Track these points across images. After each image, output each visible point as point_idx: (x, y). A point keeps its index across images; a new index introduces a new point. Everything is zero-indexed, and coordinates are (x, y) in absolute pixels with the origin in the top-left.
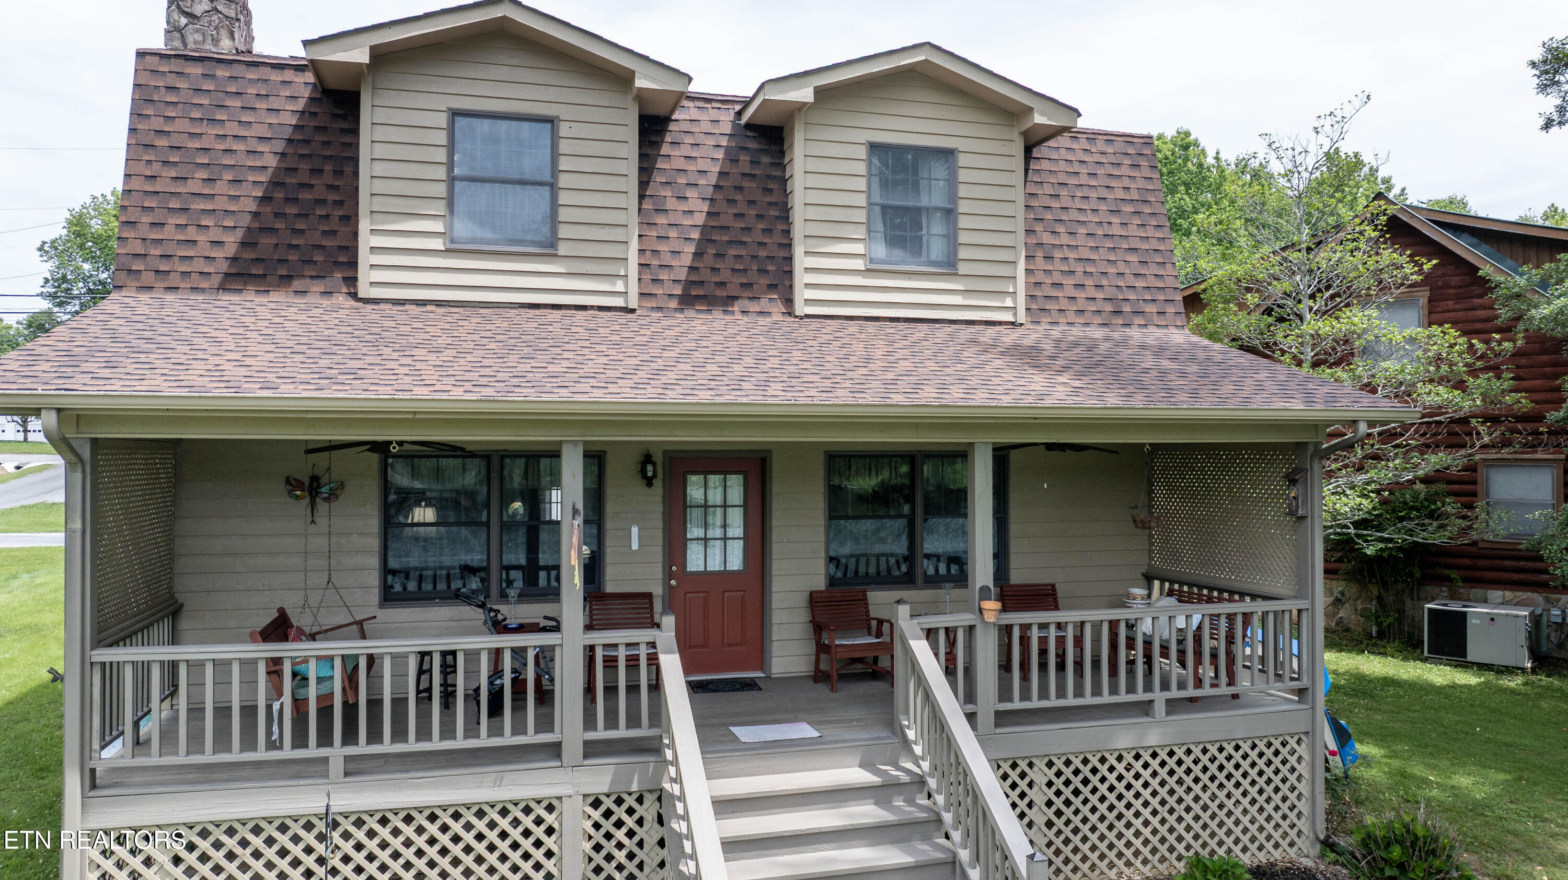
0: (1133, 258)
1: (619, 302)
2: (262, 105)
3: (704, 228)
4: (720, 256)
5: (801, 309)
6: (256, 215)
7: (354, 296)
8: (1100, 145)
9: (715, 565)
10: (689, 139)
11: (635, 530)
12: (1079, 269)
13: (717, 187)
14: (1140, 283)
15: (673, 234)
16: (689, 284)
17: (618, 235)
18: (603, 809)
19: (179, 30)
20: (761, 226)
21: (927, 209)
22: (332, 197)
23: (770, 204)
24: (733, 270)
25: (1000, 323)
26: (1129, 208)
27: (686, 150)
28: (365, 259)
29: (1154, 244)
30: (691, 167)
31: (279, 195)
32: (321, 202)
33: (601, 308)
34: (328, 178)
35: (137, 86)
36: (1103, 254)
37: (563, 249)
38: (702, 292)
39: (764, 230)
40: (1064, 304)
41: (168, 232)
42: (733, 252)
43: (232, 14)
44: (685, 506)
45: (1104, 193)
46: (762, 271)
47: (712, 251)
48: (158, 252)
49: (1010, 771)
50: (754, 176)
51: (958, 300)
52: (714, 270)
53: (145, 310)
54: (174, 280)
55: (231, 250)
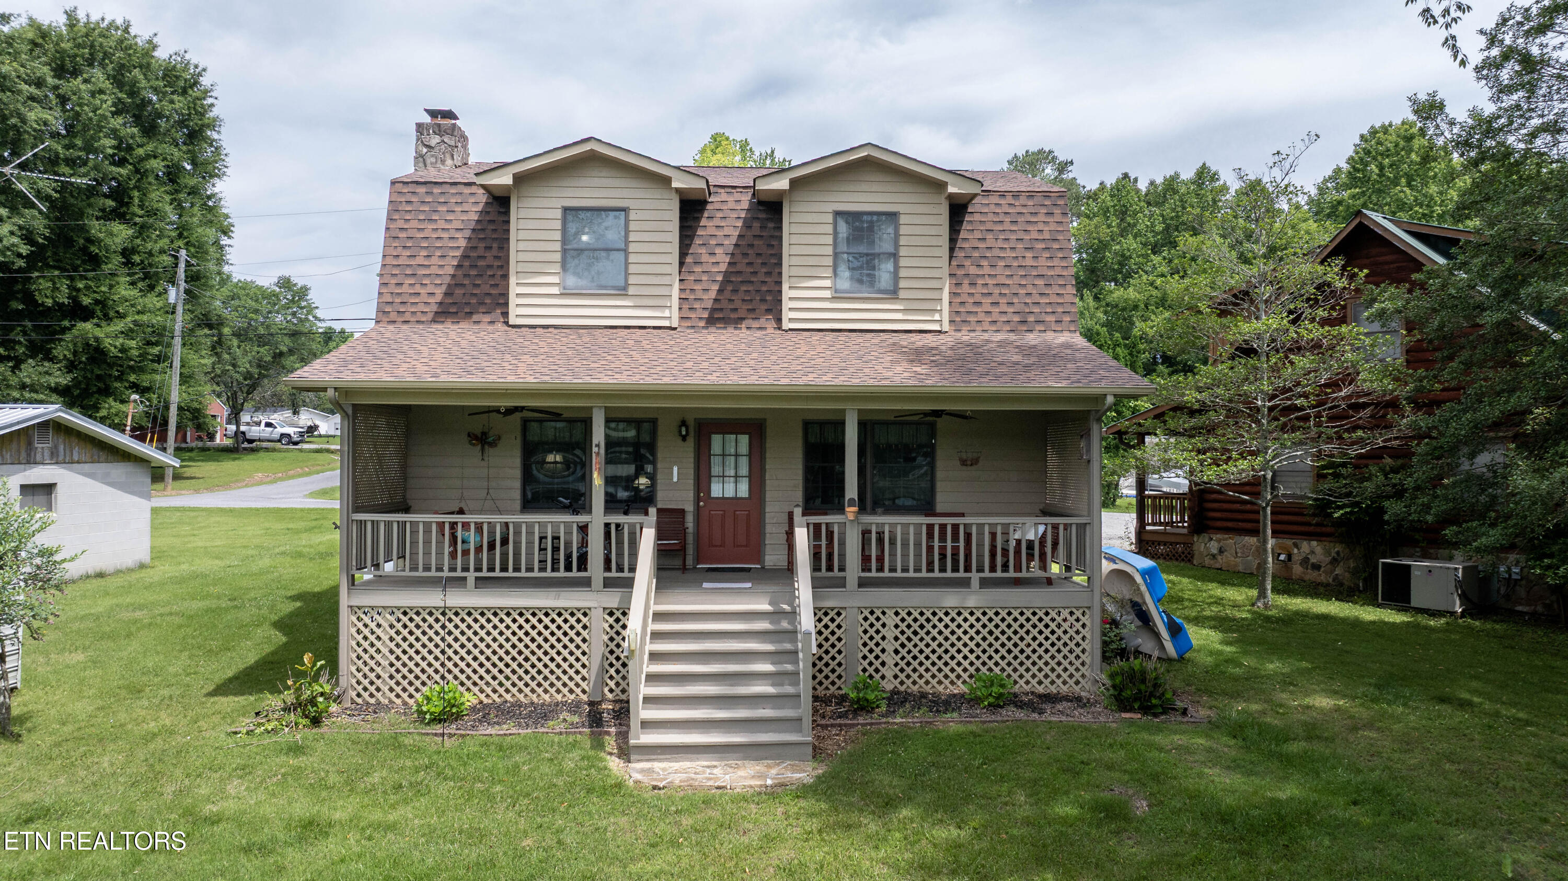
0: (1040, 282)
1: (666, 323)
2: (458, 209)
3: (726, 274)
4: (735, 291)
5: (786, 325)
6: (453, 276)
7: (506, 323)
8: (1023, 200)
9: (729, 493)
10: (720, 215)
11: (675, 469)
12: (997, 291)
13: (736, 245)
14: (1044, 300)
15: (704, 278)
16: (713, 310)
17: (666, 280)
18: (615, 617)
19: (422, 156)
20: (764, 270)
21: (879, 254)
22: (497, 263)
23: (771, 255)
24: (743, 300)
25: (930, 331)
26: (1041, 246)
27: (717, 222)
28: (513, 301)
29: (1058, 271)
30: (720, 233)
31: (467, 264)
32: (490, 267)
33: (655, 328)
34: (494, 252)
35: (390, 202)
36: (1016, 280)
37: (631, 291)
38: (721, 316)
39: (766, 273)
40: (981, 317)
41: (405, 289)
42: (744, 288)
43: (453, 143)
44: (710, 455)
45: (1021, 235)
46: (763, 300)
47: (730, 288)
48: (399, 300)
49: (869, 616)
50: (761, 236)
51: (899, 316)
52: (730, 300)
53: (388, 335)
54: (408, 317)
55: (439, 298)
